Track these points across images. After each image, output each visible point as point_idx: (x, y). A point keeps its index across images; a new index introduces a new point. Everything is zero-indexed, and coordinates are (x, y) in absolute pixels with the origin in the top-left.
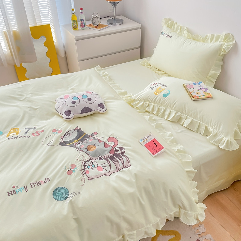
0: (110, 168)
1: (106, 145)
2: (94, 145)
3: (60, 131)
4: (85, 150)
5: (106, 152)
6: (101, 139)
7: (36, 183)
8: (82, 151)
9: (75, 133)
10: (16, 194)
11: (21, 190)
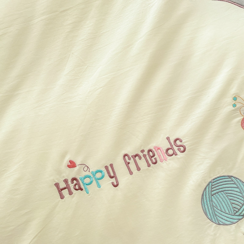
7: (141, 154)
10: (84, 192)
11: (96, 178)
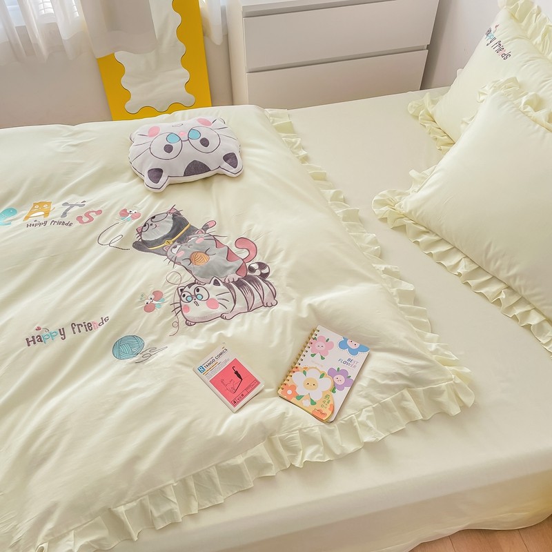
0: (235, 303)
1: (230, 255)
2: (205, 253)
3: (136, 216)
4: (186, 263)
5: (230, 271)
6: (222, 240)
7: (83, 324)
8: (180, 264)
9: (168, 222)
11: (52, 336)
